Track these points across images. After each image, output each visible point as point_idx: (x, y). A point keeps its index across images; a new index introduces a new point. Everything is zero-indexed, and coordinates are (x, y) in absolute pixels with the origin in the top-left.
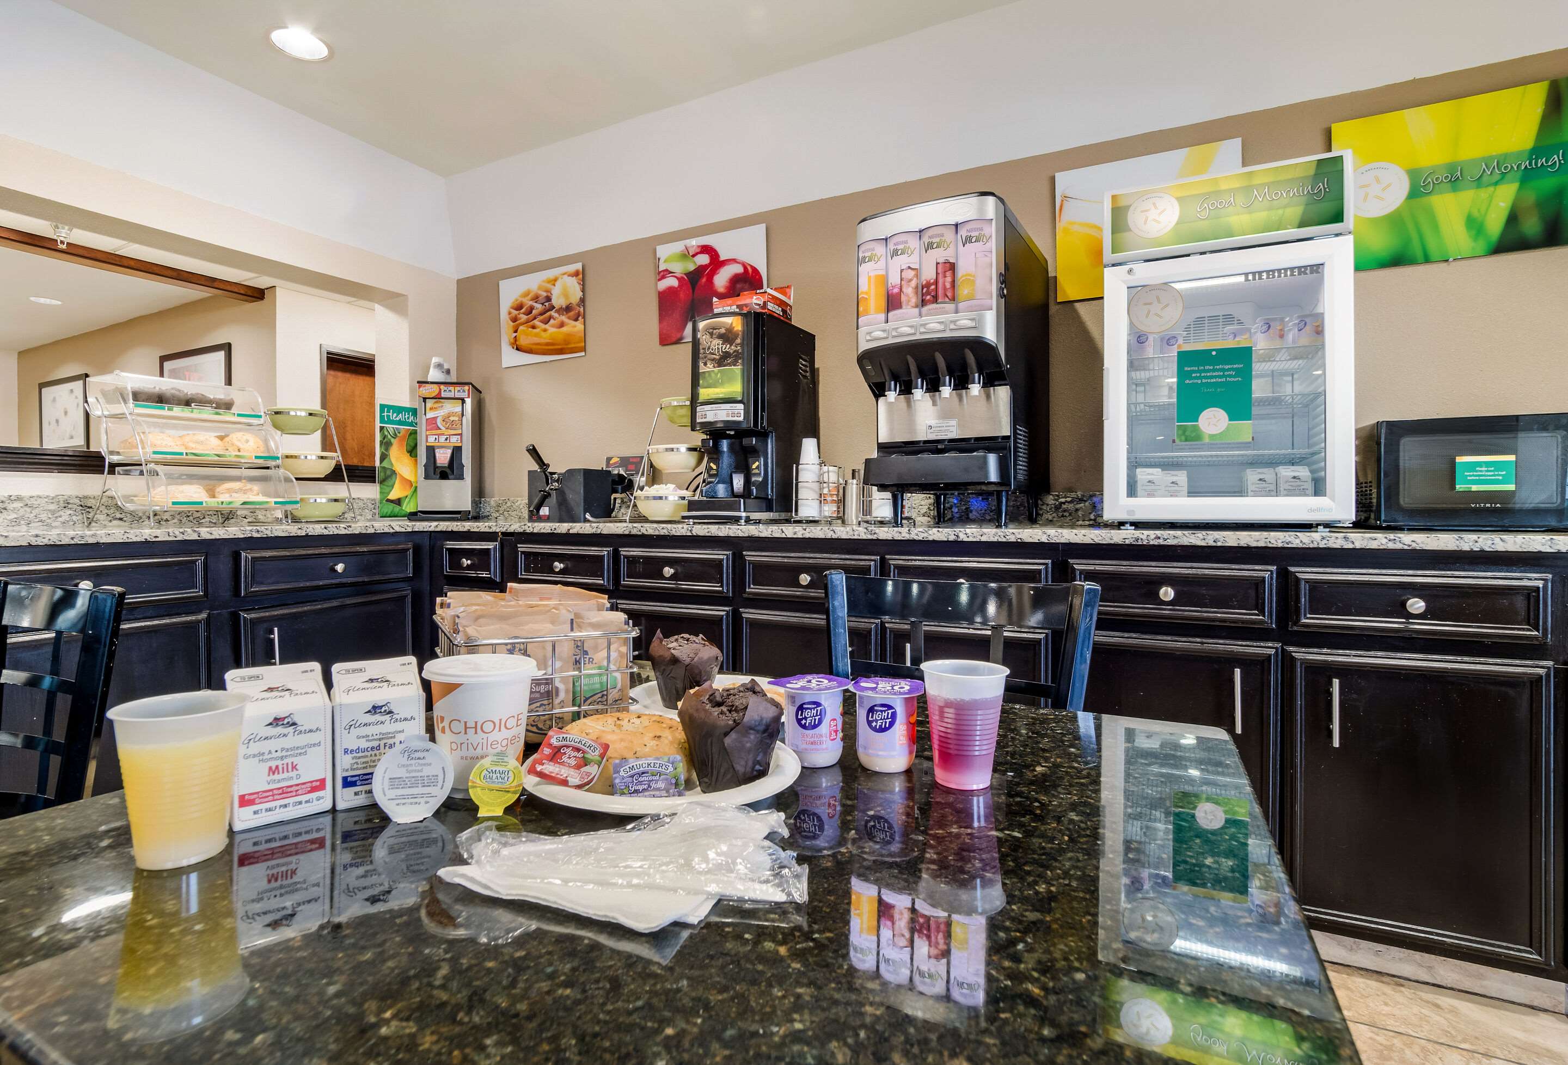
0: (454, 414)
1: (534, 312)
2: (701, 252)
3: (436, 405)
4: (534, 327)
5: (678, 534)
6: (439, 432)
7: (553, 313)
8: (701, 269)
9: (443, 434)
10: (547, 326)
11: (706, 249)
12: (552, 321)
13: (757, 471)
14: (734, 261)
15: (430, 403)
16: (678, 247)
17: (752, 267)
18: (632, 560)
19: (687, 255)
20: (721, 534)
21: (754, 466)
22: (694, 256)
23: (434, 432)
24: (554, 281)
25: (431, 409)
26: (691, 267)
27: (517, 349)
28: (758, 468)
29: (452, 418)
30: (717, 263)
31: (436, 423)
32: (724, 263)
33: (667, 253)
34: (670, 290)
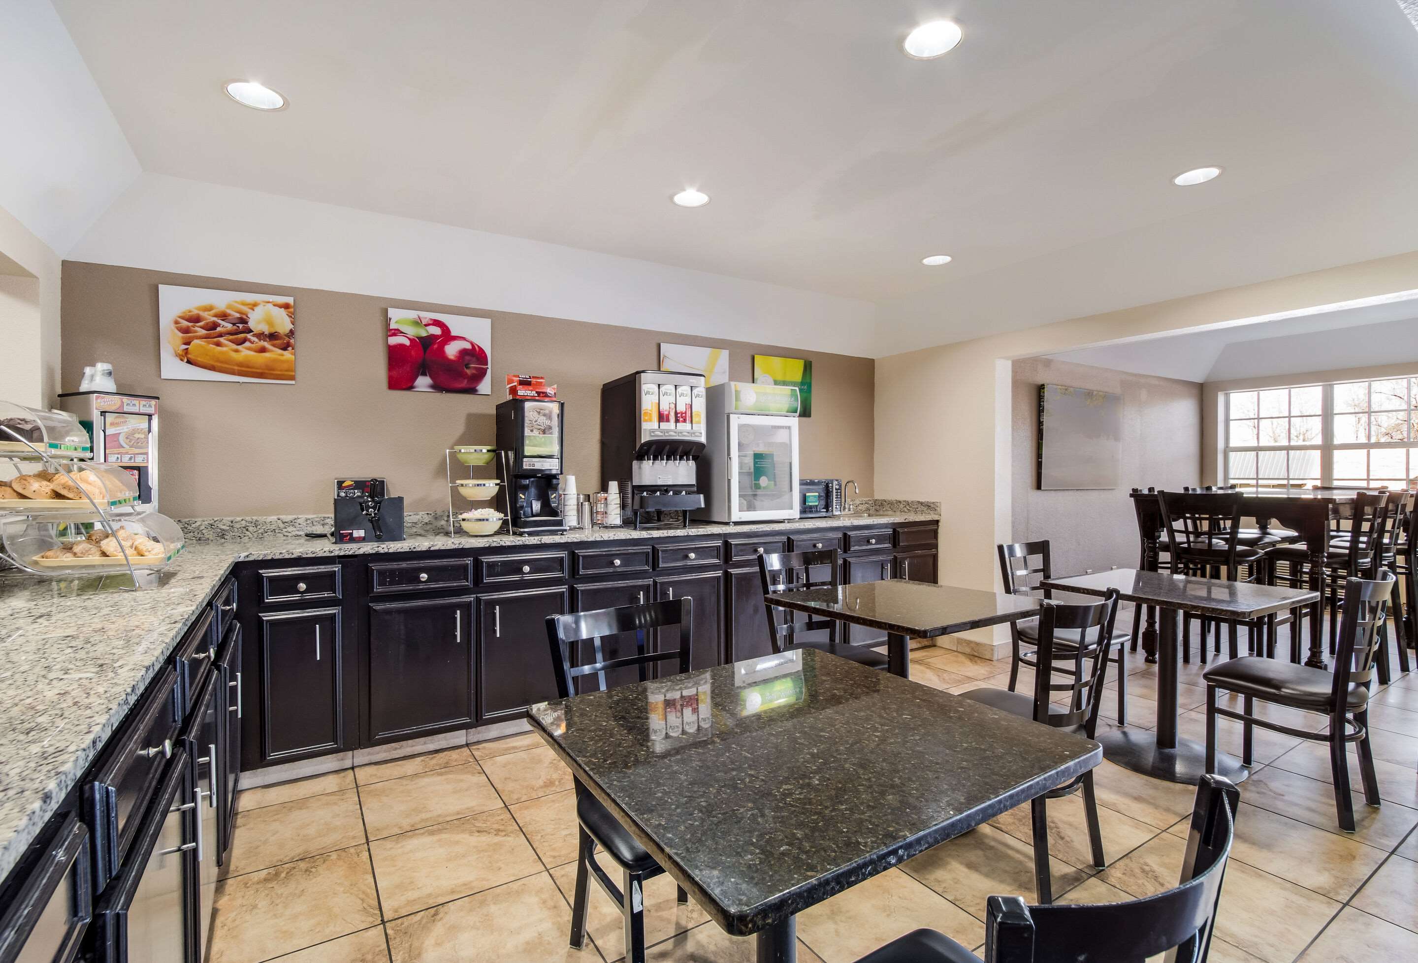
0: (140, 431)
1: (219, 329)
2: (433, 325)
3: (118, 420)
4: (218, 344)
5: (531, 543)
6: (121, 450)
7: (249, 336)
8: (433, 337)
9: (127, 453)
10: (239, 347)
11: (437, 323)
12: (247, 344)
13: (554, 500)
14: (463, 339)
15: (110, 418)
16: (413, 314)
17: (478, 346)
18: (491, 565)
19: (418, 323)
20: (562, 542)
21: (553, 497)
22: (426, 325)
23: (116, 451)
24: (253, 306)
25: (112, 424)
26: (424, 334)
27: (189, 362)
28: (555, 497)
29: (137, 436)
30: (447, 336)
31: (118, 440)
32: (455, 338)
33: (397, 316)
34: (402, 346)
